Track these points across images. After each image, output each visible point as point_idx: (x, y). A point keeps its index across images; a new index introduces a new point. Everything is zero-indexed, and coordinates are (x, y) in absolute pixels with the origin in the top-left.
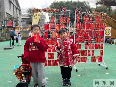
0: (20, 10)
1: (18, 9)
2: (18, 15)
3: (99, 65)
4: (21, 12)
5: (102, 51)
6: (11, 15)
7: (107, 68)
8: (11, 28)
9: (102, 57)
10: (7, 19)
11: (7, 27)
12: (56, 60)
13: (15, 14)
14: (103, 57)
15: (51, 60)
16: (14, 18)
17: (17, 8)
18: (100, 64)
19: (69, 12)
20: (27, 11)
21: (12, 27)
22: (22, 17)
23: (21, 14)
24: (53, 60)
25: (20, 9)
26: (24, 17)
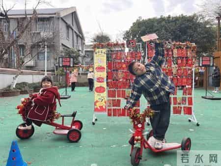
0: (82, 38)
1: (80, 37)
2: (78, 46)
3: (190, 121)
4: (84, 40)
5: (191, 98)
6: (69, 48)
7: (198, 125)
8: (67, 68)
9: (191, 108)
10: (63, 54)
11: (63, 66)
12: (123, 109)
13: (75, 44)
14: (193, 108)
15: (116, 109)
16: (73, 52)
17: (77, 36)
18: (190, 119)
19: (140, 45)
20: (93, 40)
21: (70, 66)
22: (85, 50)
23: (84, 43)
24: (119, 108)
25: (83, 36)
26: (89, 50)
